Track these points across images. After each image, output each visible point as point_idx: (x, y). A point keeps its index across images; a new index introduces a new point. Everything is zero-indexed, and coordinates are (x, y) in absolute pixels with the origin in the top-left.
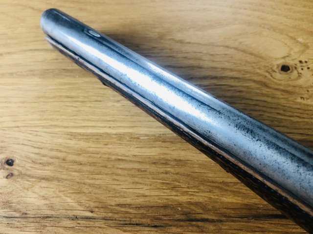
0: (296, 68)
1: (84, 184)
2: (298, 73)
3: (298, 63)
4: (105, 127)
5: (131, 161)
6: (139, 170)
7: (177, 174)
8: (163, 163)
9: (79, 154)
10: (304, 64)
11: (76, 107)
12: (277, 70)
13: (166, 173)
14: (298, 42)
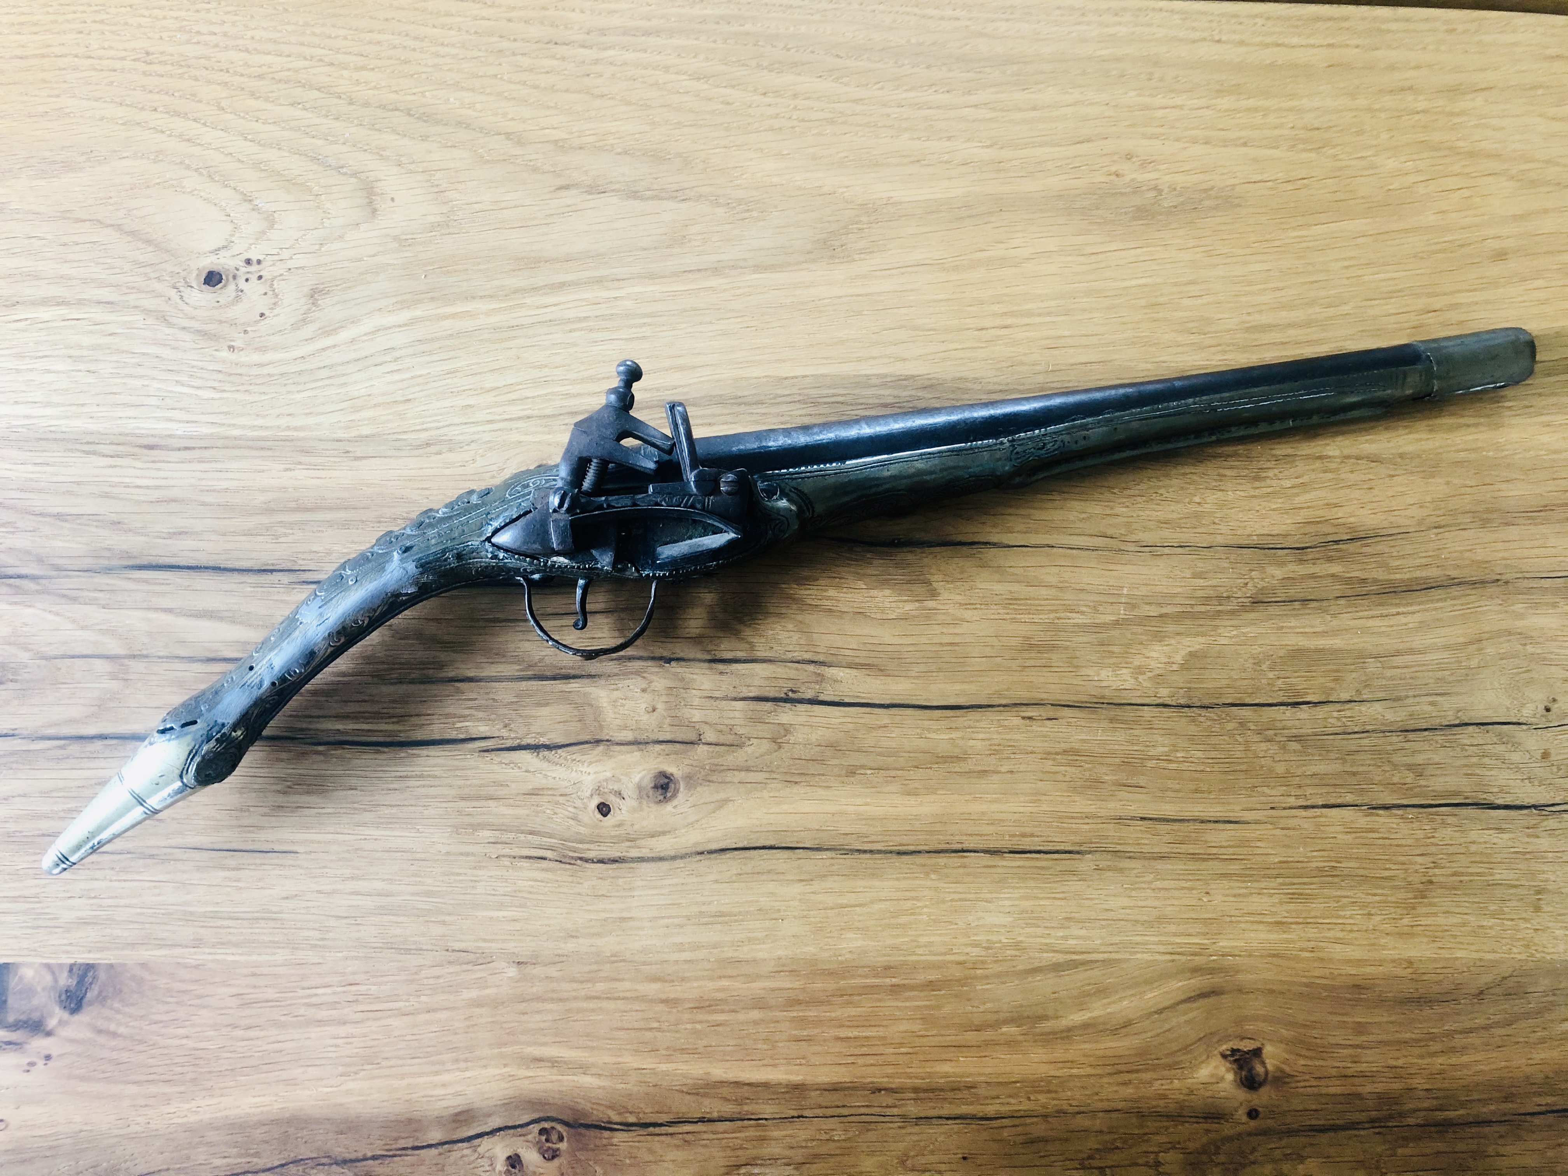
0: (235, 277)
2: (237, 290)
3: (243, 264)
10: (254, 268)
12: (194, 284)
14: (256, 209)
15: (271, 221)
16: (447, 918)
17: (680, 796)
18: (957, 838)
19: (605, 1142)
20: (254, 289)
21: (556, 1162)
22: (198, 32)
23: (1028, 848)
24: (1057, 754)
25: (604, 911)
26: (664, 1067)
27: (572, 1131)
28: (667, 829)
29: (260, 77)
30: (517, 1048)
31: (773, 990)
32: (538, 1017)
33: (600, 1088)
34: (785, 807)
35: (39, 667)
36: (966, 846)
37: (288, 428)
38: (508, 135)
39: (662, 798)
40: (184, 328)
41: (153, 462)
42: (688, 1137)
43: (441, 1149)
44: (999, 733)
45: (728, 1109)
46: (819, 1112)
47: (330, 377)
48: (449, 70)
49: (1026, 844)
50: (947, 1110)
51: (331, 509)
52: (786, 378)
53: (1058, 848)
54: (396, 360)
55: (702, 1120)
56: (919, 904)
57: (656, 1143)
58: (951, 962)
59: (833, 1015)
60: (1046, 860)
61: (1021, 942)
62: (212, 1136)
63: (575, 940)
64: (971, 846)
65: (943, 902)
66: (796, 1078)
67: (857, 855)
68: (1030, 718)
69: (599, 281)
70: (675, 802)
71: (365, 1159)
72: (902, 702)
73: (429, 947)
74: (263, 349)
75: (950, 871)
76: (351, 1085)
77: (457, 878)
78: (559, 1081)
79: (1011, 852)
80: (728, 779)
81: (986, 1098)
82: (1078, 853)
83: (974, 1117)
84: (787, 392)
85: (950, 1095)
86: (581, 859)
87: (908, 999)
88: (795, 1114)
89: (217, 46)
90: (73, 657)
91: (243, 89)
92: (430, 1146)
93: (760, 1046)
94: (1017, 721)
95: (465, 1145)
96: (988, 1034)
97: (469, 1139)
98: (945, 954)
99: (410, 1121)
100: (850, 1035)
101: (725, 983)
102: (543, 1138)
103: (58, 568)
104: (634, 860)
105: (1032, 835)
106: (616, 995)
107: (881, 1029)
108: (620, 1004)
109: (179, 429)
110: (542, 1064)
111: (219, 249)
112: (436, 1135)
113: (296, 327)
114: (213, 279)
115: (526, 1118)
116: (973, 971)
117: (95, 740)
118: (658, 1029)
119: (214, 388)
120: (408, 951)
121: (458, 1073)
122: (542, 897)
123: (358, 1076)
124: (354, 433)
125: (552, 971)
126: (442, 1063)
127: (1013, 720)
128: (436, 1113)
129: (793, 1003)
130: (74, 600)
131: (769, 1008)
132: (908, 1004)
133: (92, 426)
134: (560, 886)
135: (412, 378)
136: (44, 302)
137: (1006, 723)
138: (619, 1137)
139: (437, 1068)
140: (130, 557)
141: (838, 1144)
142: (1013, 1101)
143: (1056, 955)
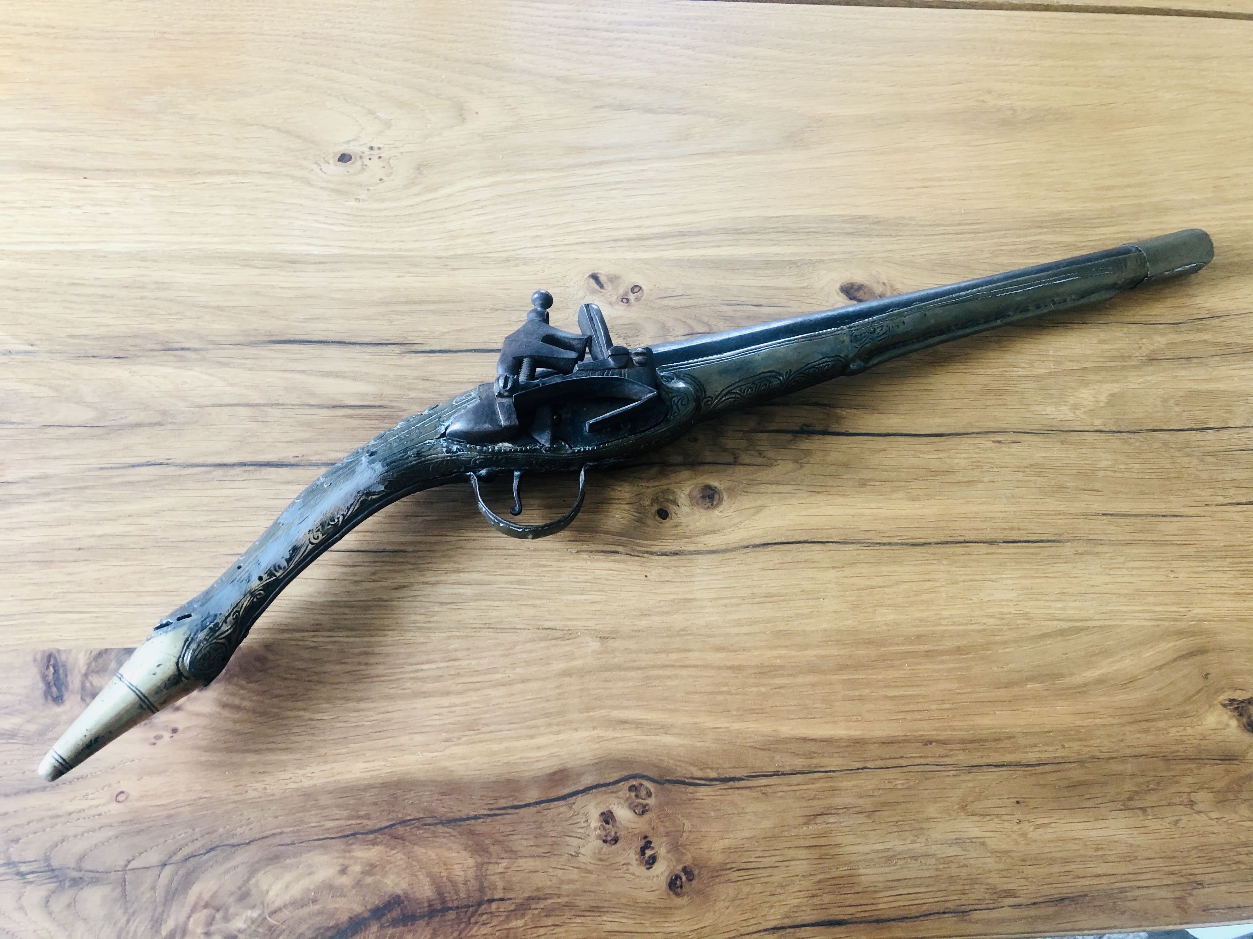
0: (361, 157)
1: (22, 313)
2: (363, 165)
3: (367, 149)
4: (55, 242)
5: (91, 285)
6: (103, 296)
7: (156, 299)
8: (138, 287)
9: (15, 278)
10: (376, 152)
11: (11, 216)
12: (331, 161)
13: (142, 298)
14: (377, 118)
15: (388, 125)
16: (538, 602)
17: (724, 503)
18: (958, 532)
19: (690, 796)
20: (375, 165)
21: (647, 816)
22: (340, 23)
23: (1018, 539)
24: (1027, 467)
25: (671, 593)
26: (737, 726)
27: (658, 786)
28: (716, 528)
29: (383, 46)
30: (604, 712)
31: (823, 656)
32: (621, 684)
33: (681, 746)
34: (813, 511)
35: (193, 413)
36: (967, 538)
37: (400, 250)
38: (558, 78)
39: (709, 505)
40: (322, 188)
41: (295, 272)
42: (765, 790)
43: (539, 807)
44: (977, 453)
45: (799, 763)
46: (880, 763)
47: (433, 218)
48: (516, 43)
49: (1015, 535)
50: (995, 758)
51: (434, 302)
52: (772, 217)
53: (1042, 538)
54: (482, 207)
55: (776, 774)
56: (937, 584)
57: (735, 796)
58: (973, 631)
59: (880, 677)
60: (1036, 547)
61: (1028, 613)
62: (324, 800)
63: (648, 618)
64: (972, 538)
65: (956, 582)
66: (856, 733)
67: (877, 547)
68: (999, 442)
69: (629, 160)
70: (721, 508)
71: (468, 819)
72: (895, 432)
73: (521, 626)
74: (383, 200)
75: (957, 558)
76: (456, 750)
77: (545, 569)
78: (644, 741)
79: (1005, 542)
80: (762, 491)
81: (1025, 747)
82: (1058, 541)
83: (1018, 764)
84: (774, 226)
85: (993, 745)
86: (647, 552)
87: (943, 662)
88: (860, 765)
89: (353, 29)
90: (221, 405)
91: (370, 52)
92: (528, 805)
93: (818, 705)
94: (989, 444)
95: (561, 803)
96: (1016, 690)
97: (564, 798)
98: (967, 624)
99: (509, 781)
100: (897, 694)
101: (783, 652)
102: (633, 794)
103: (214, 343)
104: (691, 553)
105: (1019, 529)
106: (688, 663)
107: (923, 688)
108: (692, 672)
109: (316, 251)
110: (627, 726)
111: (350, 141)
112: (533, 795)
113: (406, 187)
114: (344, 158)
115: (615, 776)
116: (992, 638)
117: (235, 467)
118: (729, 693)
119: (344, 225)
120: (503, 630)
121: (551, 736)
122: (617, 583)
123: (460, 741)
124: (451, 253)
125: (632, 645)
126: (537, 727)
127: (986, 443)
128: (532, 774)
129: (842, 668)
130: (227, 365)
131: (824, 672)
132: (941, 667)
133: (248, 248)
134: (631, 574)
135: (494, 218)
136: (219, 172)
137: (981, 446)
138: (703, 792)
139: (532, 732)
140: (272, 335)
141: (902, 793)
142: (1050, 749)
143: (1060, 622)
